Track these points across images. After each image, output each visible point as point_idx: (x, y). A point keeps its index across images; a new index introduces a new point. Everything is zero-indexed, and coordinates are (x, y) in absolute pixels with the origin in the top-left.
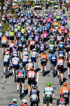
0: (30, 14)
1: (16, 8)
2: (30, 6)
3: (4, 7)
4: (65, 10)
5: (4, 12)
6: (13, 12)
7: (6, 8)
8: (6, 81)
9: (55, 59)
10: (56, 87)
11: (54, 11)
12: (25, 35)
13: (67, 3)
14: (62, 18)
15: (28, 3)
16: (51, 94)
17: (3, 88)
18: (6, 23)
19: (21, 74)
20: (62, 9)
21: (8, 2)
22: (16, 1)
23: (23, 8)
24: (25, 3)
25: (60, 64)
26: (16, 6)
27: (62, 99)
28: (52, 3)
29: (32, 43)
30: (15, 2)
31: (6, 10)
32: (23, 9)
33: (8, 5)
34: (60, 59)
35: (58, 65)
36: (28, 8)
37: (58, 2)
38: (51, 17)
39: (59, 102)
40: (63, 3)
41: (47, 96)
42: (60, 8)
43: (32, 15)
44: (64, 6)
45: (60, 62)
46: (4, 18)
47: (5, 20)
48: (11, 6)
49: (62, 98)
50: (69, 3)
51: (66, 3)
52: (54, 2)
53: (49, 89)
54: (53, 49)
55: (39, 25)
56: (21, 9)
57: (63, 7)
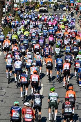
0: (33, 16)
1: (18, 10)
2: (33, 8)
3: (4, 9)
4: (73, 12)
5: (4, 15)
6: (14, 15)
7: (7, 10)
8: (5, 93)
9: (61, 63)
10: (63, 100)
11: (61, 13)
12: (29, 38)
13: (77, 5)
14: (70, 21)
15: (32, 4)
16: (56, 99)
17: (2, 101)
18: (6, 27)
19: (24, 78)
20: (70, 11)
21: (9, 3)
22: (18, 2)
23: (26, 10)
24: (28, 4)
25: (66, 69)
26: (18, 8)
27: (68, 103)
28: (59, 5)
29: (37, 46)
30: (16, 3)
31: (7, 12)
32: (26, 12)
33: (9, 7)
34: (66, 63)
35: (64, 69)
36: (31, 11)
37: (66, 4)
38: (57, 19)
39: (65, 106)
40: (72, 5)
41: (52, 102)
42: (68, 11)
43: (36, 18)
44: (73, 8)
45: (66, 66)
46: (4, 22)
47: (5, 23)
48: (12, 8)
49: (67, 101)
50: (78, 5)
51: (75, 5)
52: (61, 4)
53: (53, 94)
54: (59, 53)
55: (45, 28)
56: (23, 12)
57: (71, 9)
